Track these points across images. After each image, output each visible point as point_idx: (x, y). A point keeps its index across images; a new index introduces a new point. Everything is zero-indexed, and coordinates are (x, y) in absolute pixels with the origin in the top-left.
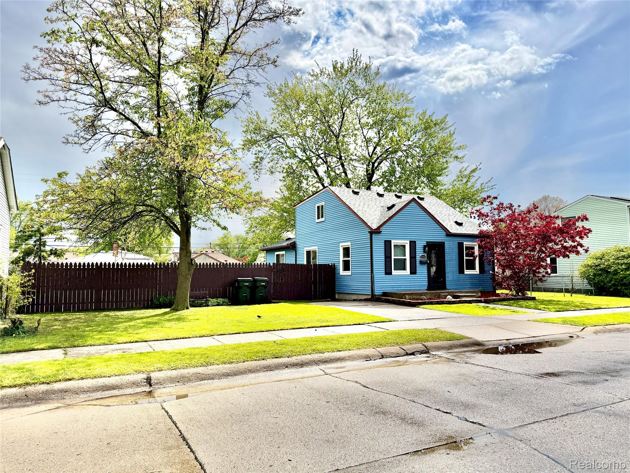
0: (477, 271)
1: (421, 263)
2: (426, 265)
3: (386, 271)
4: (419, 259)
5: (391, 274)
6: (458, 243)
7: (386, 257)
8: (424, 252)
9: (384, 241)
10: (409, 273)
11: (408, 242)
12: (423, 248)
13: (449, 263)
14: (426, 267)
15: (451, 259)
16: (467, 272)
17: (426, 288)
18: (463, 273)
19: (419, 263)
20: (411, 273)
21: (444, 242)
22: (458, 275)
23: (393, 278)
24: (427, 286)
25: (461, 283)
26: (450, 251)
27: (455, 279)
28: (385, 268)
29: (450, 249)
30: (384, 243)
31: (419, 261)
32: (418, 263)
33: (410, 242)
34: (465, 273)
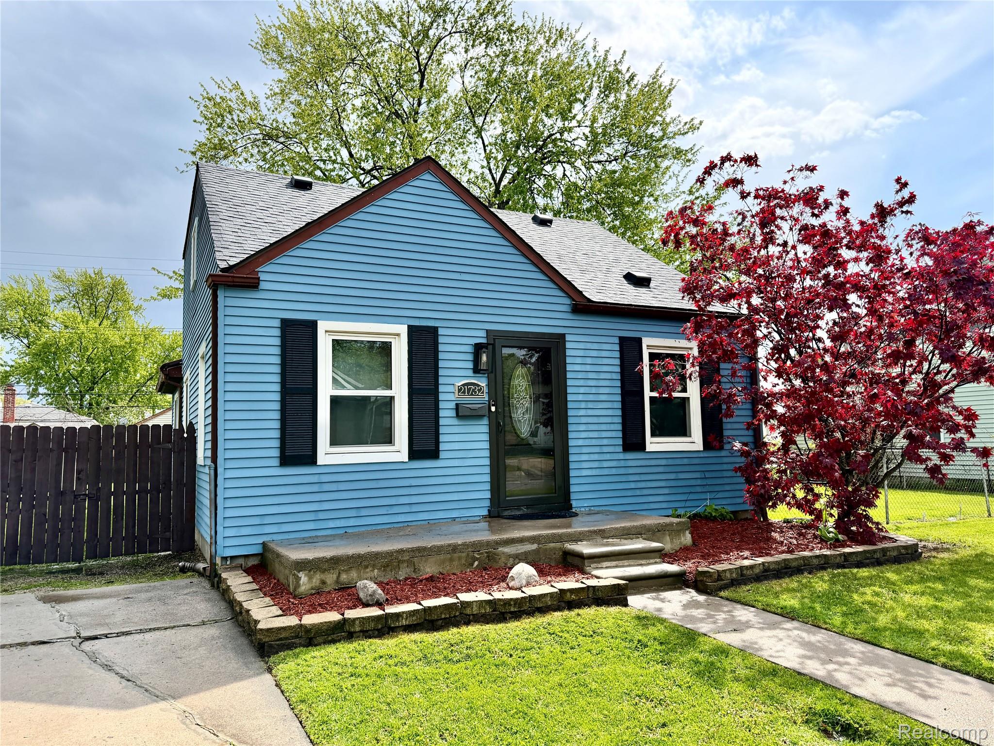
0: (695, 440)
1: (462, 413)
2: (485, 421)
3: (283, 448)
4: (451, 397)
5: (310, 459)
6: (621, 338)
7: (286, 391)
8: (476, 370)
9: (277, 323)
10: (404, 456)
11: (403, 330)
12: (470, 357)
13: (582, 412)
14: (486, 429)
15: (591, 397)
16: (654, 444)
17: (485, 512)
18: (641, 446)
19: (453, 413)
20: (414, 454)
21: (563, 336)
22: (621, 456)
23: (325, 478)
24: (487, 503)
25: (633, 485)
26: (588, 368)
27: (606, 472)
28: (283, 439)
29: (589, 361)
30: (277, 332)
31: (452, 405)
32: (446, 412)
33: (410, 328)
34: (650, 448)
